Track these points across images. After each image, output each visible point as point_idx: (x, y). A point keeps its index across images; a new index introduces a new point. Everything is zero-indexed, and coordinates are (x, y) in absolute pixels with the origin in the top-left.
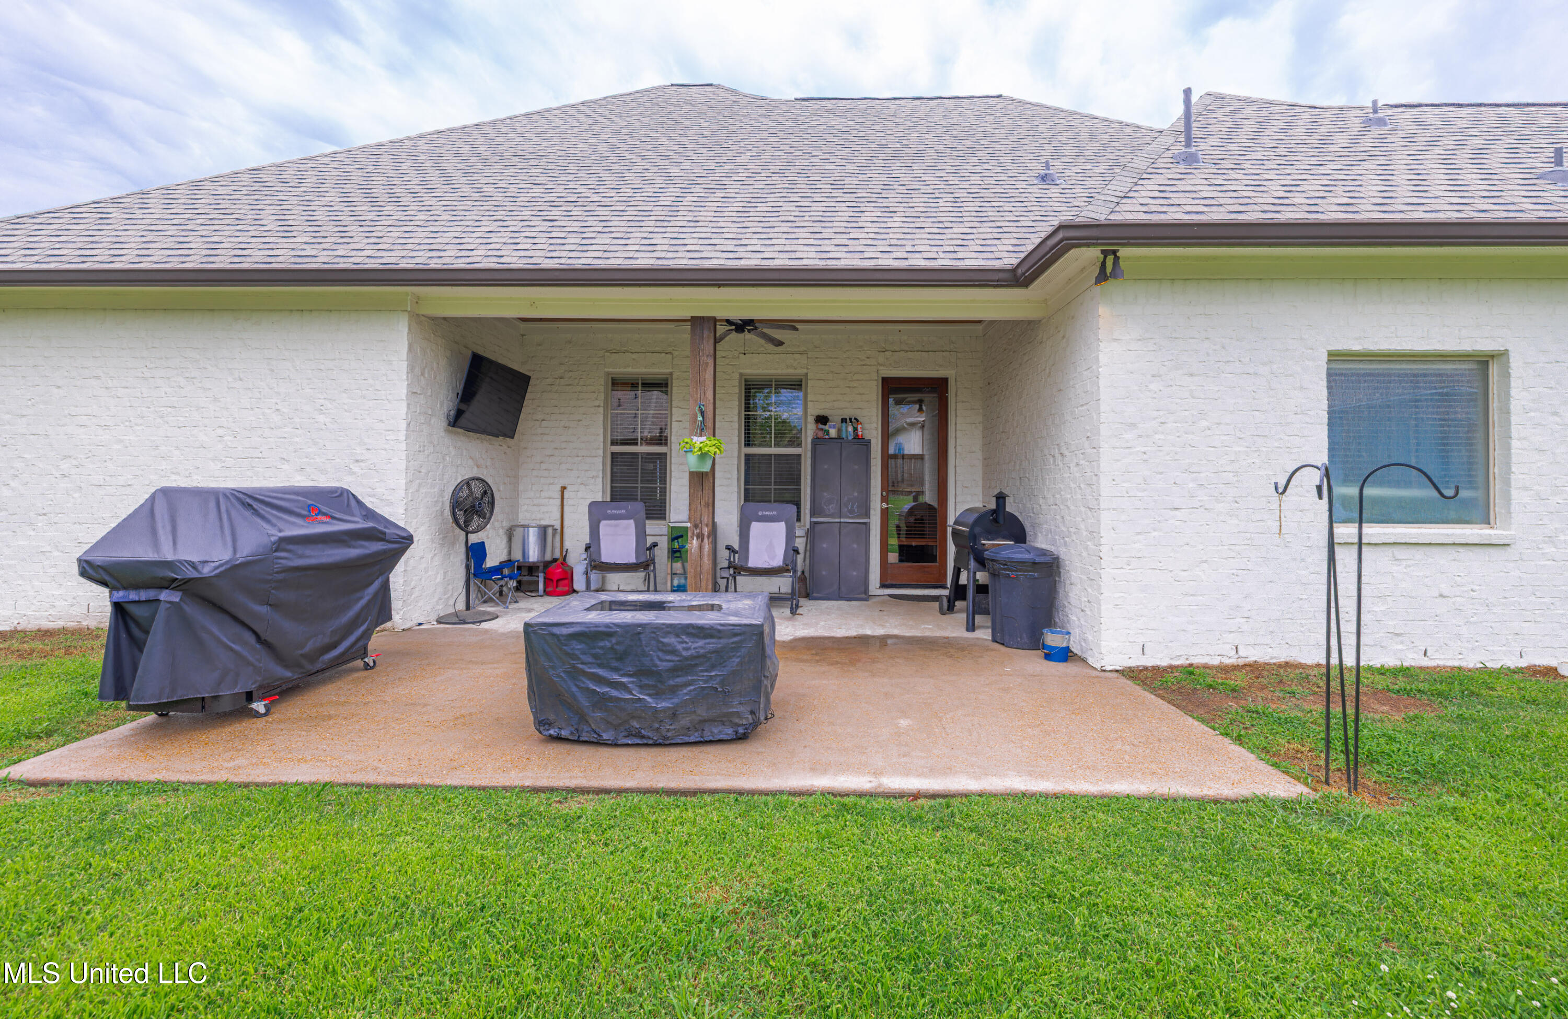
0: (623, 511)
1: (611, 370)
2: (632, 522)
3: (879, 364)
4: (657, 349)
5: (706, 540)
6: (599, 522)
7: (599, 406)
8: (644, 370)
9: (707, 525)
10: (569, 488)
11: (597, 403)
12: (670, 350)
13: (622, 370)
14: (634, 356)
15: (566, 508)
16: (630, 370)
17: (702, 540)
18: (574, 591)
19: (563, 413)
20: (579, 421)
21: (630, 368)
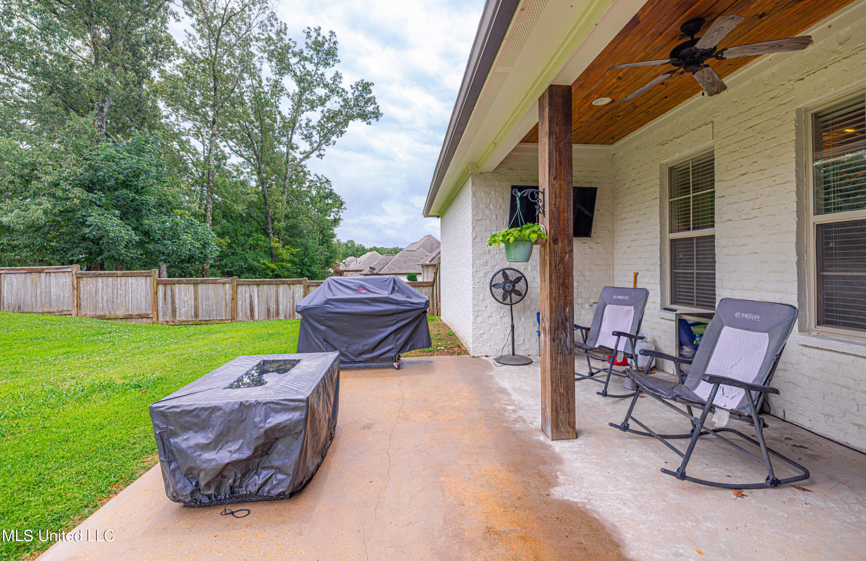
1: (664, 161)
2: (631, 308)
4: (699, 123)
6: (605, 306)
11: (655, 195)
12: (710, 118)
13: (672, 158)
19: (635, 210)
20: (645, 214)
21: (677, 154)
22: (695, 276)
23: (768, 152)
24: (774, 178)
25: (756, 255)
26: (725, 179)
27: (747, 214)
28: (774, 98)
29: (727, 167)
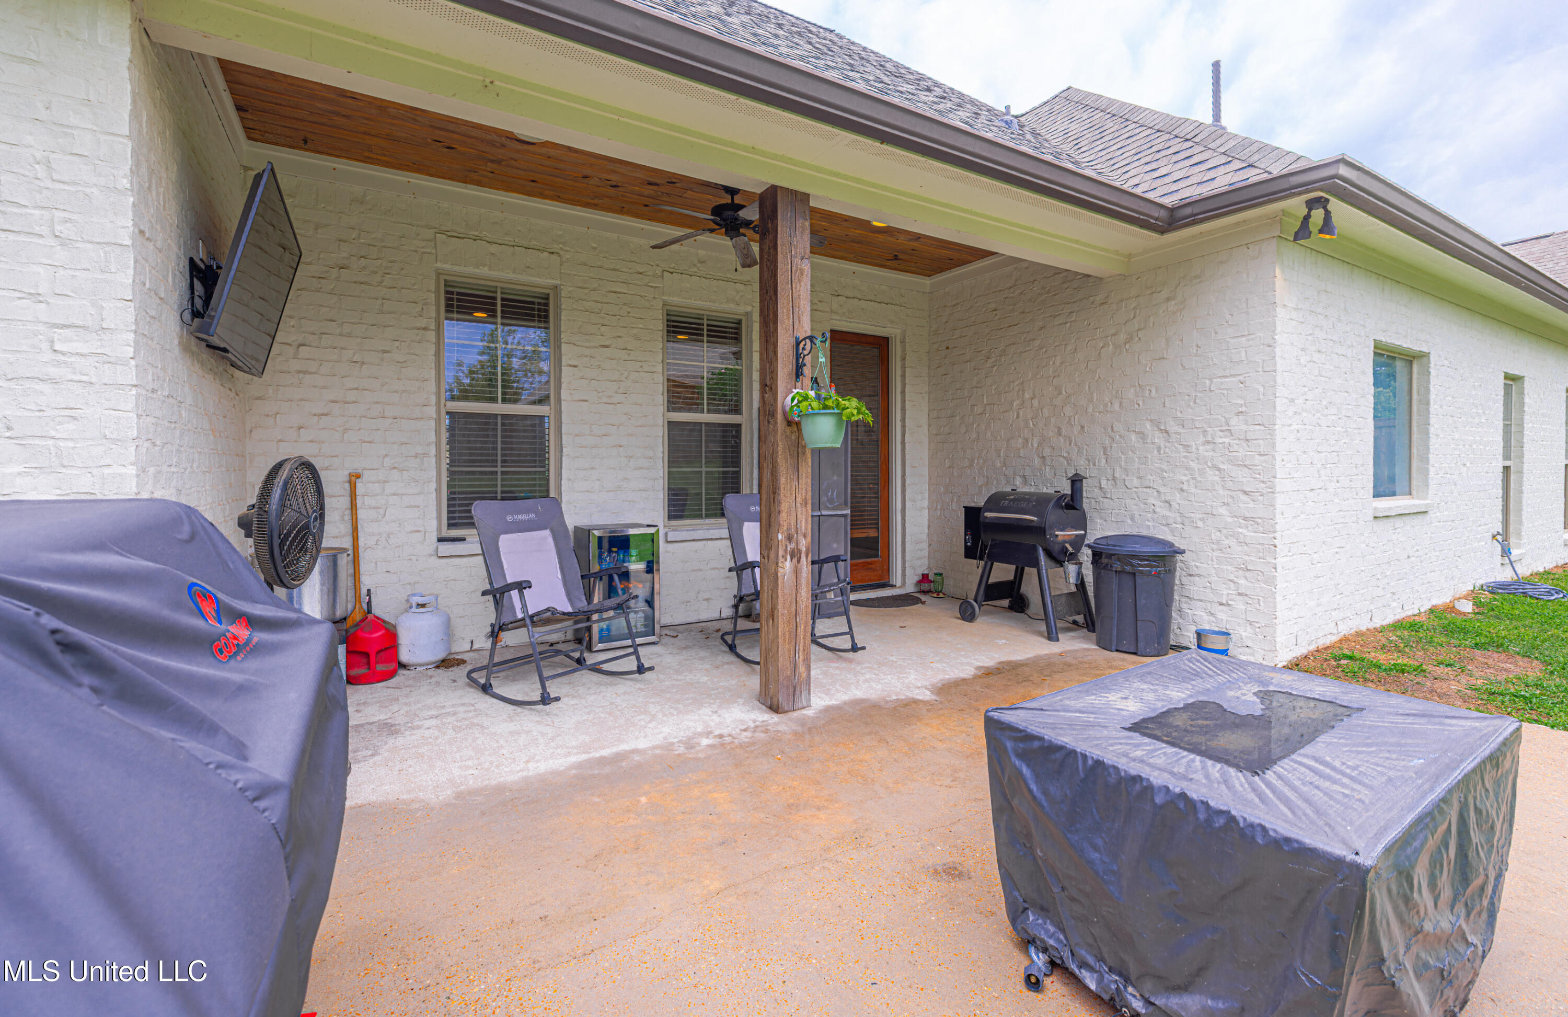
0: (532, 516)
1: (446, 266)
2: (547, 533)
3: (832, 311)
4: (534, 243)
5: (803, 559)
6: (498, 537)
7: (425, 329)
8: (511, 276)
9: (805, 536)
10: (367, 475)
11: (422, 323)
12: (555, 247)
13: (470, 270)
14: (493, 249)
15: (361, 514)
16: (484, 271)
17: (799, 561)
18: (404, 666)
19: (349, 335)
20: (385, 352)
21: (486, 268)
22: (499, 476)
23: (635, 331)
24: (641, 364)
25: (621, 449)
26: (578, 343)
27: (610, 397)
28: (641, 273)
29: (580, 327)
